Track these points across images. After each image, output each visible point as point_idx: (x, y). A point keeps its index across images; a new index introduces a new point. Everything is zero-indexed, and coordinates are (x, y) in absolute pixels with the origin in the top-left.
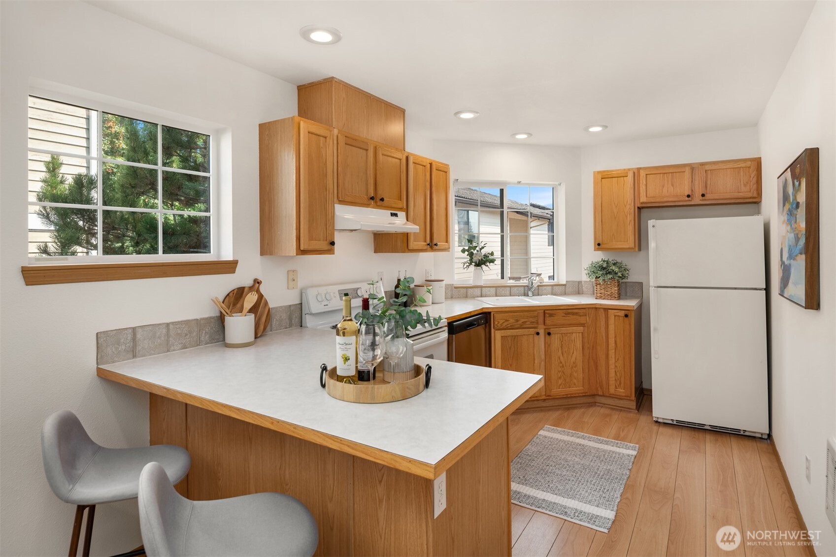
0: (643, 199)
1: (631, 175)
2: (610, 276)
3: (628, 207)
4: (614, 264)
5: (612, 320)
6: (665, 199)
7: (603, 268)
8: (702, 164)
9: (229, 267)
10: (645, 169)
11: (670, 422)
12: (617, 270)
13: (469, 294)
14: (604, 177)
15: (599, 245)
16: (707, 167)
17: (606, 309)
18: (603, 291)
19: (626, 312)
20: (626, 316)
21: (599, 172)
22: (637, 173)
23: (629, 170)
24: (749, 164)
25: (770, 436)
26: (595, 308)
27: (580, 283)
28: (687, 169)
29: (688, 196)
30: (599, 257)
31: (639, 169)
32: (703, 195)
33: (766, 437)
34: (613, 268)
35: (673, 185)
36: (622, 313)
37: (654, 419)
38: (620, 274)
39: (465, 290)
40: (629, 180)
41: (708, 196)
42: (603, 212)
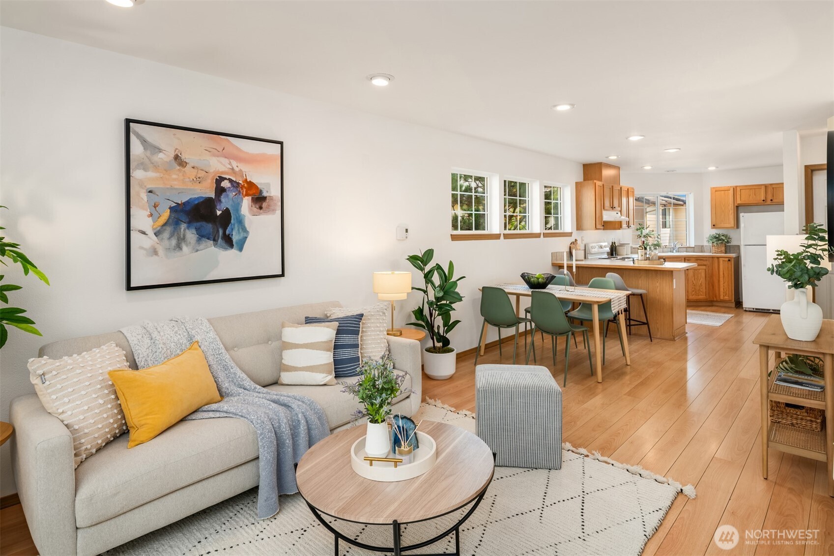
0: (739, 202)
1: (732, 189)
2: (720, 242)
3: (730, 206)
4: (723, 236)
5: (721, 262)
6: (751, 202)
7: (716, 238)
8: (771, 185)
10: (740, 186)
11: (753, 310)
12: (724, 238)
14: (715, 191)
15: (714, 225)
16: (774, 186)
17: (718, 258)
18: (716, 250)
19: (729, 259)
20: (729, 260)
21: (713, 188)
22: (735, 189)
23: (731, 187)
26: (713, 257)
27: (702, 246)
28: (763, 187)
29: (764, 201)
30: (714, 232)
31: (736, 187)
32: (771, 200)
34: (722, 237)
35: (755, 195)
36: (727, 259)
37: (744, 309)
38: (726, 241)
40: (731, 192)
41: (774, 201)
42: (716, 208)
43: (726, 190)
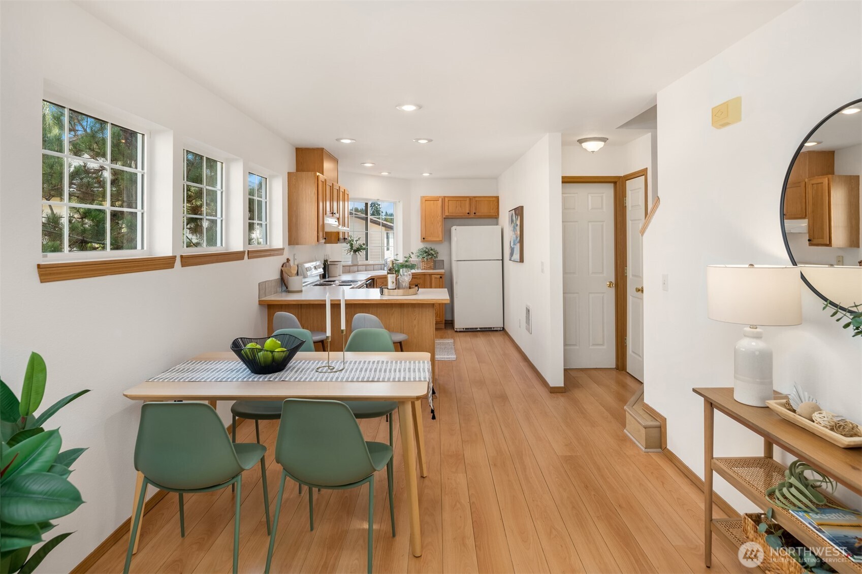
0: (447, 214)
1: (440, 199)
2: (430, 257)
3: (439, 218)
4: (431, 250)
5: (433, 280)
6: (457, 215)
7: (426, 252)
8: (475, 197)
9: (279, 251)
10: (448, 197)
11: (463, 330)
12: (433, 253)
13: (351, 270)
14: (426, 200)
15: (424, 239)
16: (477, 199)
17: (431, 275)
18: (425, 265)
19: (441, 276)
20: (441, 277)
21: (423, 197)
22: (443, 199)
23: (440, 197)
24: (494, 199)
25: (503, 328)
26: (424, 275)
27: (413, 262)
28: (468, 199)
29: (468, 213)
30: (421, 246)
31: (445, 197)
32: (475, 213)
33: (502, 329)
34: (432, 252)
35: (461, 207)
36: (439, 276)
37: (455, 330)
38: (435, 255)
39: (349, 267)
40: (440, 202)
41: (477, 214)
42: (426, 220)
43: (435, 199)
